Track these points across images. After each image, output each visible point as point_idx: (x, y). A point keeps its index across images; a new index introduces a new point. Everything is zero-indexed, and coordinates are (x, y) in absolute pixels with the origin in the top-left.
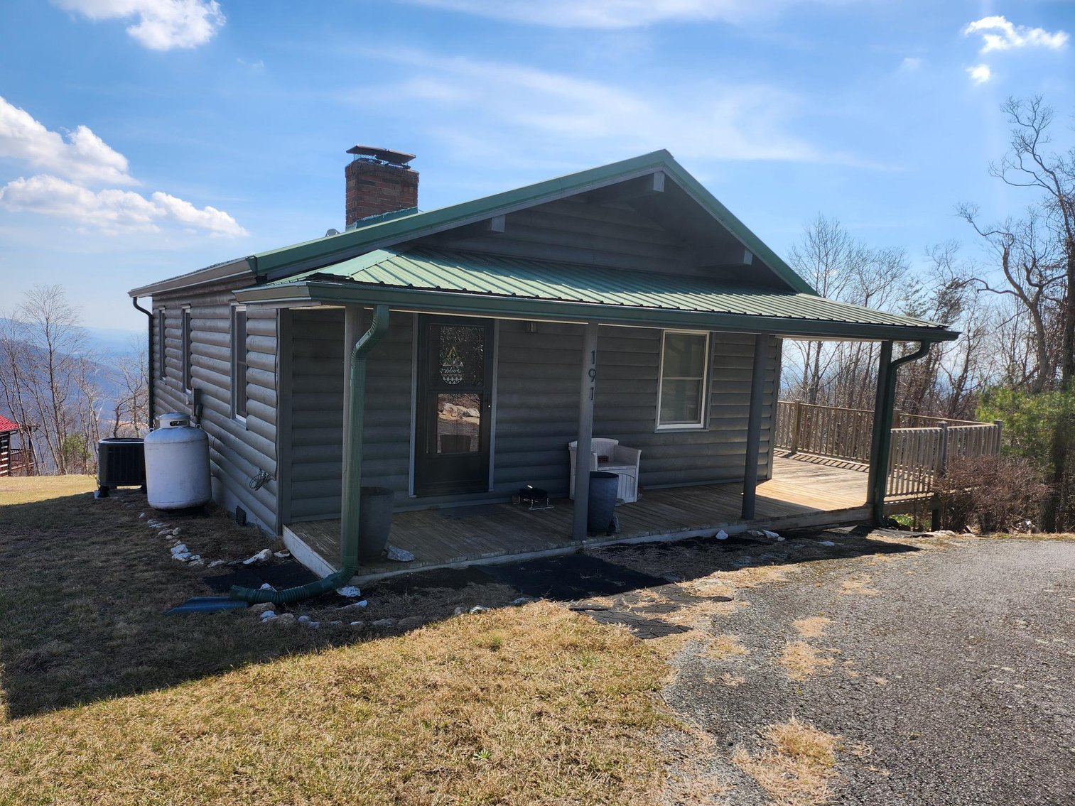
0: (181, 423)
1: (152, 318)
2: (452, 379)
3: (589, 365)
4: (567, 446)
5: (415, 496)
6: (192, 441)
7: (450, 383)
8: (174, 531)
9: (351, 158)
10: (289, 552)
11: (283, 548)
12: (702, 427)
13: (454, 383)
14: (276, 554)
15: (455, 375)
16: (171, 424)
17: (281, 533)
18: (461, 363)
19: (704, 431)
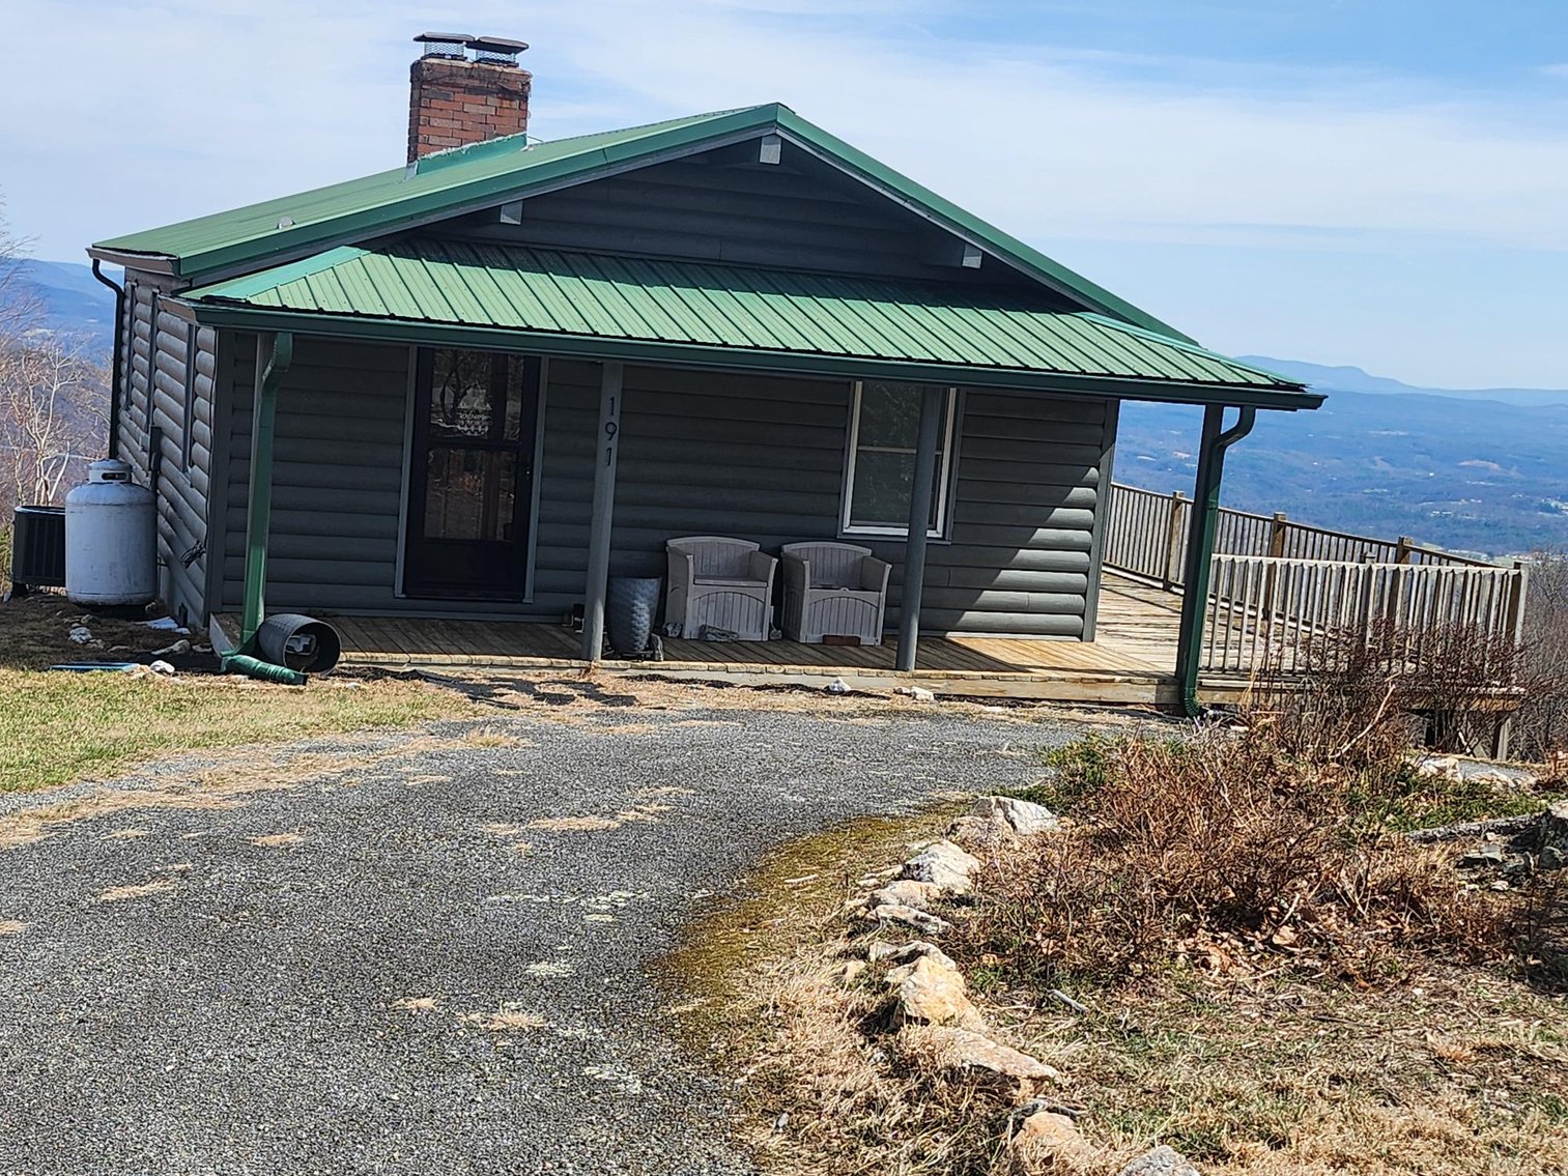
0: (121, 476)
1: (121, 296)
2: (472, 428)
3: (610, 416)
4: (666, 544)
5: (403, 596)
6: (130, 505)
7: (469, 433)
8: (84, 618)
9: (419, 51)
10: (211, 646)
11: (206, 641)
12: (940, 536)
13: (476, 434)
14: (194, 647)
15: (478, 423)
16: (105, 476)
17: (207, 624)
18: (488, 405)
19: (944, 543)
